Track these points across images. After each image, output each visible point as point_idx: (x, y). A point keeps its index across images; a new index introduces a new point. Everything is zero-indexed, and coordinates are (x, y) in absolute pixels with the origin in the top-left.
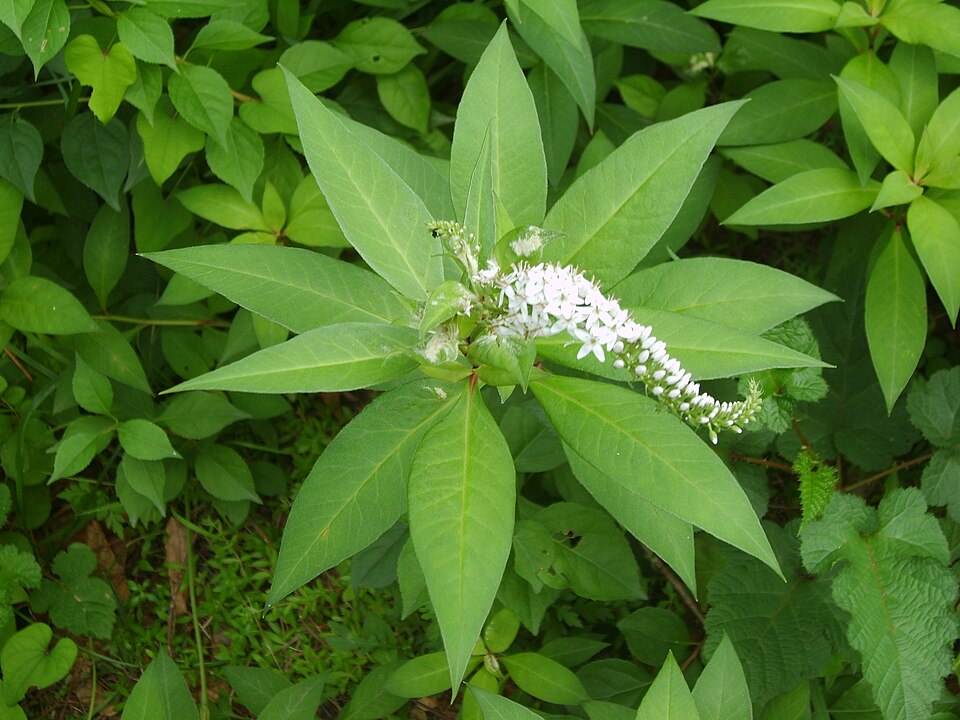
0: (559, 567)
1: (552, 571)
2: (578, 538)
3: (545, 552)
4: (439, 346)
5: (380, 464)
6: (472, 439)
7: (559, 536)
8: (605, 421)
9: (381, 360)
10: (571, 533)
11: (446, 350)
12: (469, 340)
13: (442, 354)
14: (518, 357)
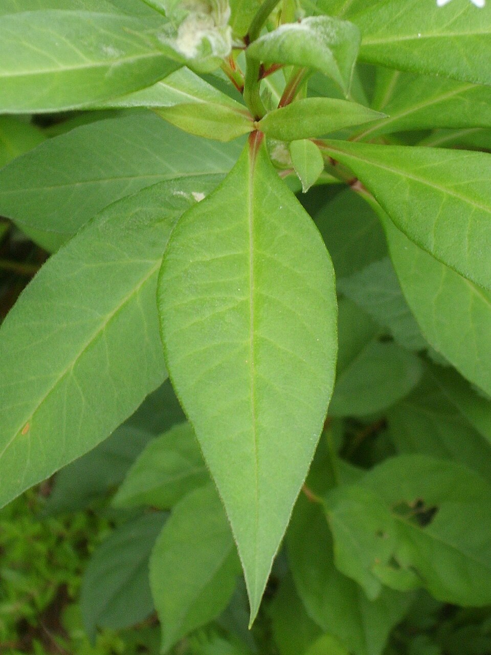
0: (405, 556)
1: (394, 563)
2: (433, 511)
3: (380, 534)
4: (200, 34)
5: (109, 316)
6: (260, 225)
7: (401, 509)
8: (475, 205)
9: (105, 69)
10: (420, 504)
11: (212, 40)
12: (247, 40)
13: (205, 46)
14: (332, 47)
